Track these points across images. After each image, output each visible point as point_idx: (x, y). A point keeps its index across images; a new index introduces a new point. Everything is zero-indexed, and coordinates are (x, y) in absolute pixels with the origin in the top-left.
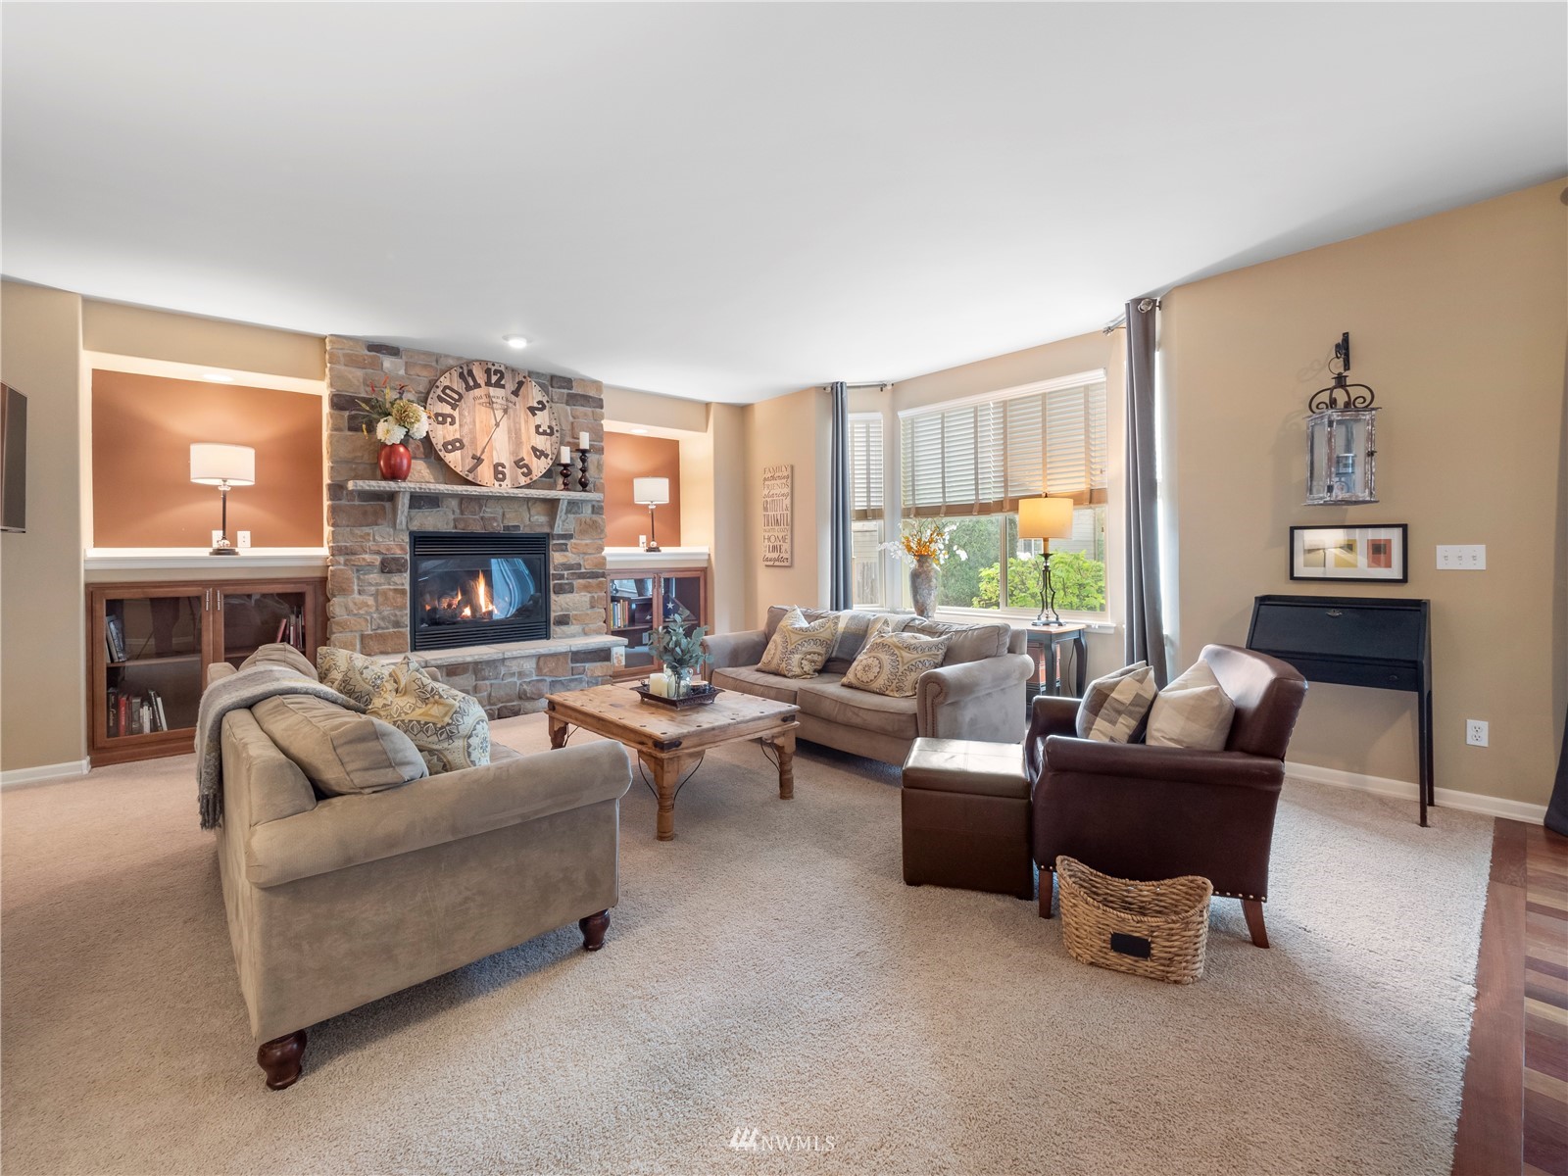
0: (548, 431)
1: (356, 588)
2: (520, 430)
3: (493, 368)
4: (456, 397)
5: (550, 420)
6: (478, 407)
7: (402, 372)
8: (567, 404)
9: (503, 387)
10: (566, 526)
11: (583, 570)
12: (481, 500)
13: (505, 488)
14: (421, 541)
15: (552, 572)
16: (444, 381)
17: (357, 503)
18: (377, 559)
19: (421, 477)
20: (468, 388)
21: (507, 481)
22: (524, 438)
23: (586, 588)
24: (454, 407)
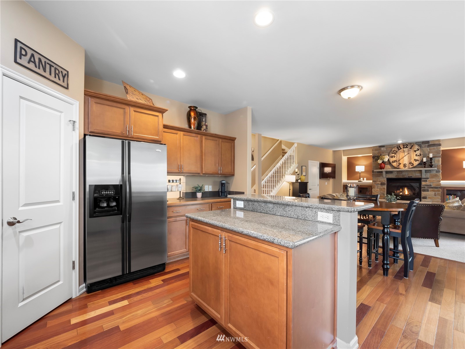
0: (419, 155)
1: (376, 187)
2: (411, 156)
3: (405, 144)
4: (396, 152)
5: (420, 152)
6: (401, 153)
7: (385, 150)
8: (428, 147)
9: (407, 148)
10: (426, 176)
11: (432, 186)
12: (402, 172)
13: (406, 169)
14: (389, 180)
15: (422, 186)
16: (393, 149)
17: (376, 173)
18: (380, 183)
19: (388, 168)
20: (399, 150)
21: (407, 167)
22: (412, 157)
23: (433, 191)
24: (395, 154)
